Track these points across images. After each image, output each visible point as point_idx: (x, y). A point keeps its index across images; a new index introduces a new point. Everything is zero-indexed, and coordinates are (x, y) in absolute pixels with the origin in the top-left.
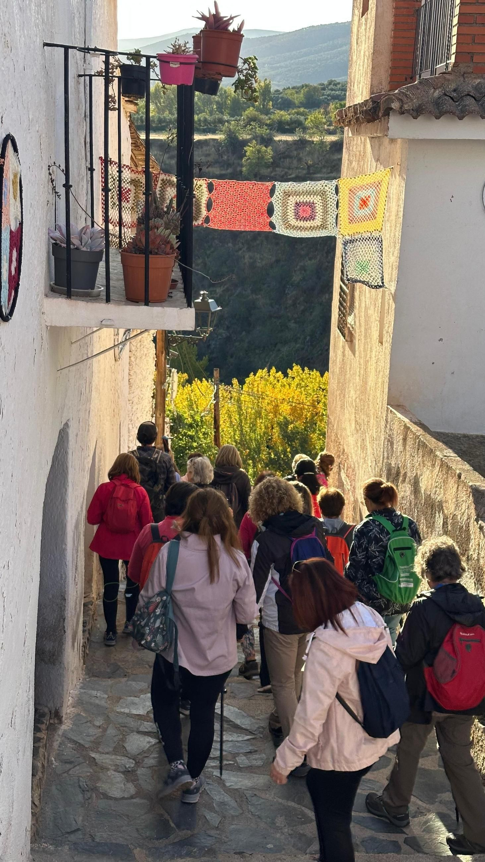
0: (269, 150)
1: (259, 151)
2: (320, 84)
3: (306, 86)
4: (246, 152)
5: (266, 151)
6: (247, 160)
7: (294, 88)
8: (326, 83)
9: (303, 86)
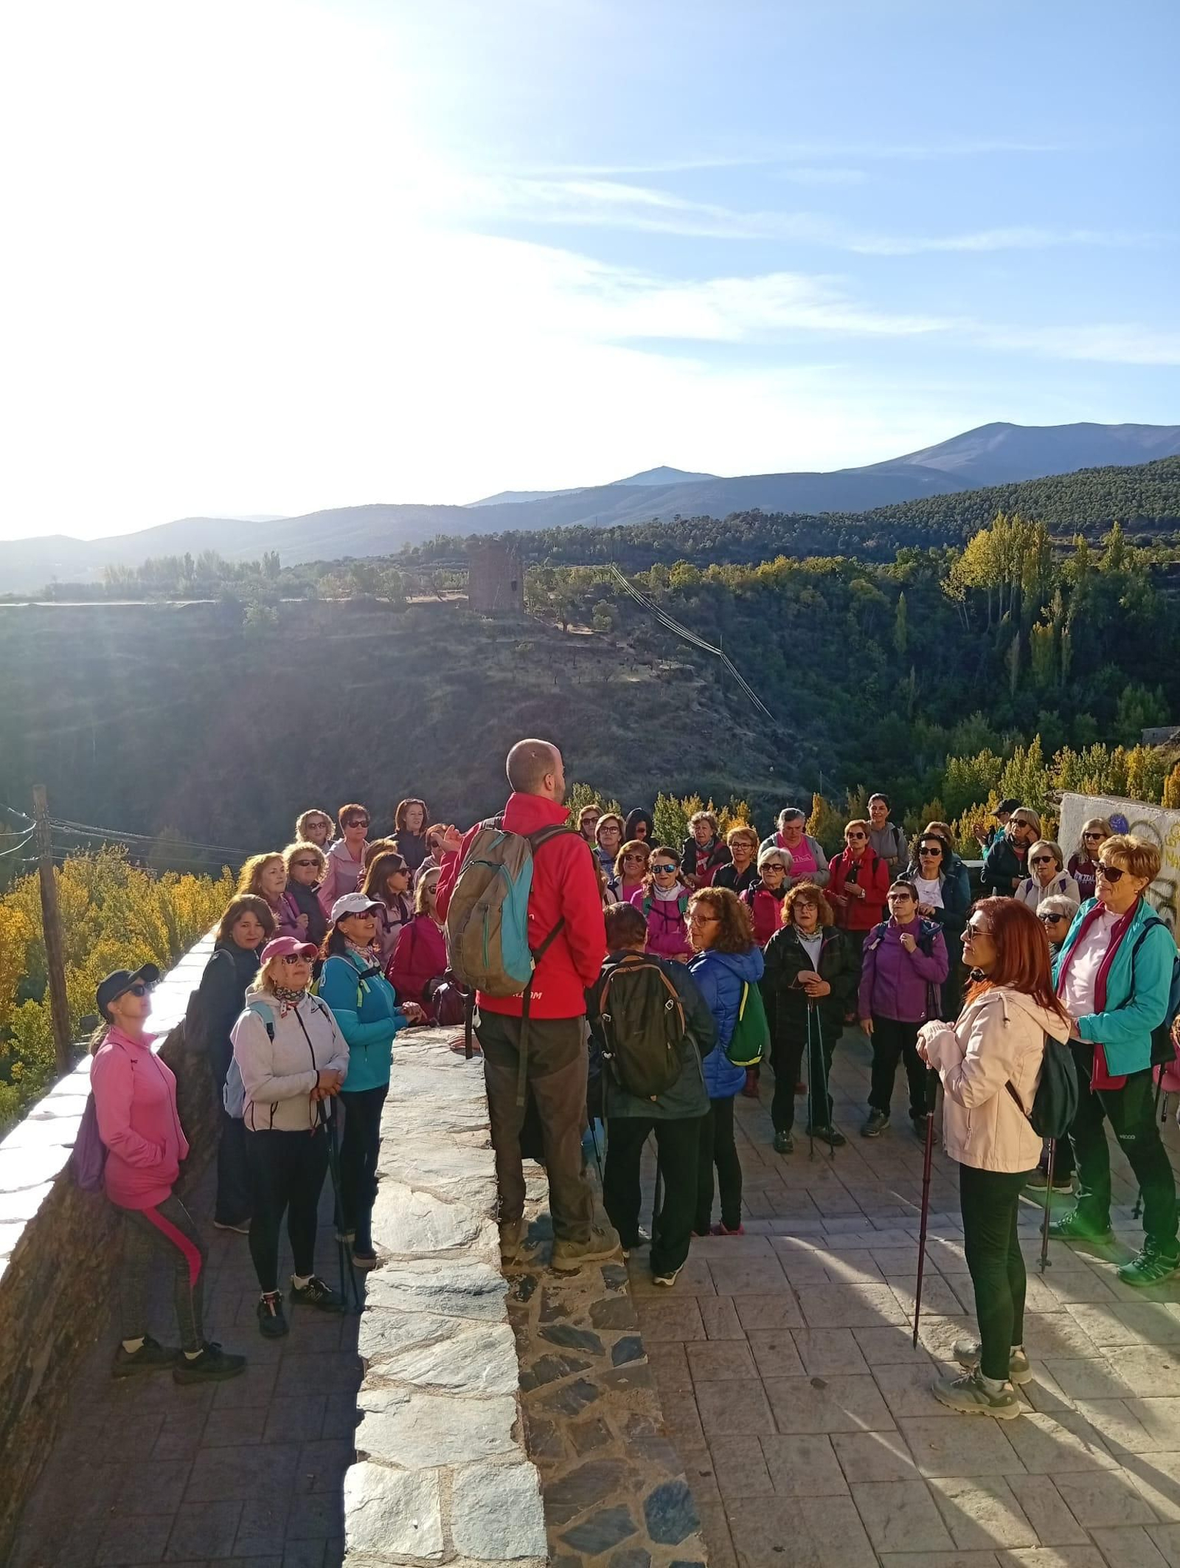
0: (274, 610)
1: (262, 611)
2: (335, 561)
3: (320, 562)
4: (246, 613)
5: (270, 612)
6: (249, 622)
7: (306, 565)
8: (341, 559)
9: (316, 563)
